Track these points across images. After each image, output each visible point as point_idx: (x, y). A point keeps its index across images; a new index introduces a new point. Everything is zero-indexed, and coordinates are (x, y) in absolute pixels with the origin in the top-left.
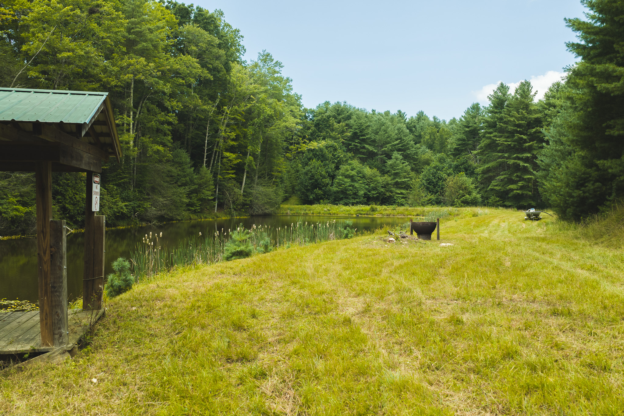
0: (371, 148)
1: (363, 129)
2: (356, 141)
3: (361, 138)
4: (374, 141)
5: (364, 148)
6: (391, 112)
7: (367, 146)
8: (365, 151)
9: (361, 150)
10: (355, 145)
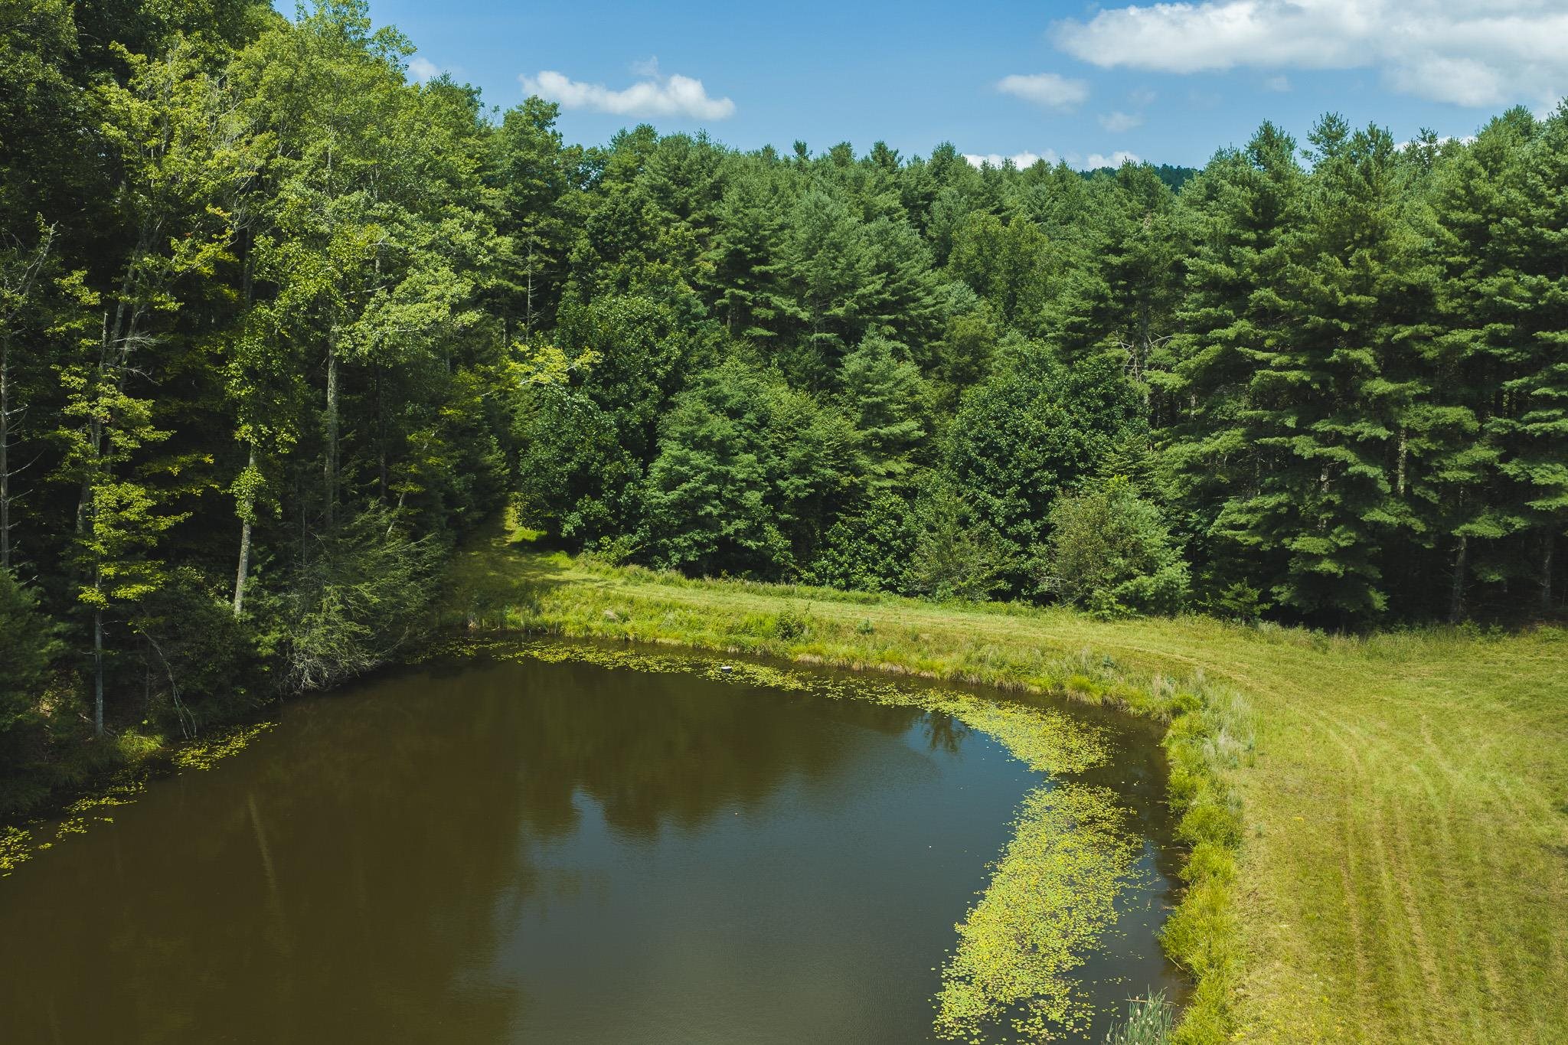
0: (788, 305)
1: (763, 239)
2: (741, 282)
3: (756, 269)
4: (799, 282)
5: (767, 305)
6: (855, 149)
7: (776, 300)
8: (771, 313)
9: (756, 311)
10: (733, 296)
